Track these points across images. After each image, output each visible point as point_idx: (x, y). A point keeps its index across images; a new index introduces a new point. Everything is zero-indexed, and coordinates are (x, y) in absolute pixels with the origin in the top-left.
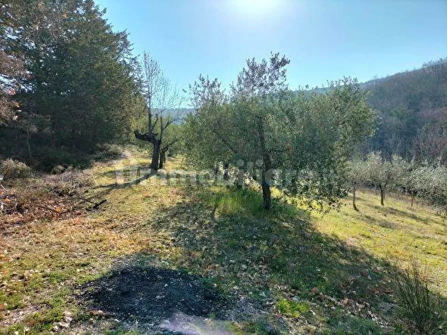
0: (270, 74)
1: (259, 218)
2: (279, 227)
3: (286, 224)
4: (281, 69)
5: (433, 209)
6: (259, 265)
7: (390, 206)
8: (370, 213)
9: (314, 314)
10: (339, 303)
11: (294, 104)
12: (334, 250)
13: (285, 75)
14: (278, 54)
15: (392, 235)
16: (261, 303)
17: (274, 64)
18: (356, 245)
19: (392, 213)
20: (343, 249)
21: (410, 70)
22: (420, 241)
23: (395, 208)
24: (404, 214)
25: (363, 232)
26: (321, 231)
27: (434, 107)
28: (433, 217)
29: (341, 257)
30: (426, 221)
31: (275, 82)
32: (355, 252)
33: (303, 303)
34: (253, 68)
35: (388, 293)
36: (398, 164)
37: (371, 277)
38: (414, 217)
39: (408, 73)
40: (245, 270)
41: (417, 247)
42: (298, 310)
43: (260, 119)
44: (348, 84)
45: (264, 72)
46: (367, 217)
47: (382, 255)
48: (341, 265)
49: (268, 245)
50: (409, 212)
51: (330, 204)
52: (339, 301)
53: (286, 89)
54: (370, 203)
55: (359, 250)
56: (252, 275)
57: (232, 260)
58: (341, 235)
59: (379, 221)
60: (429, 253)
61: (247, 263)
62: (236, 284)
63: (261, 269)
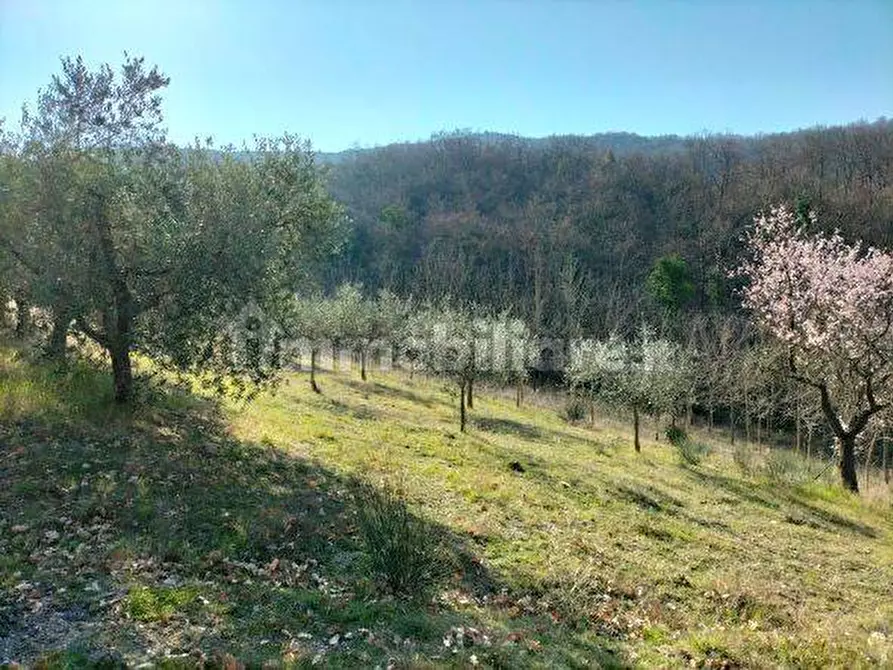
0: (122, 102)
1: (99, 423)
2: (150, 437)
3: (165, 431)
4: (149, 96)
5: (438, 382)
6: (91, 525)
7: (377, 380)
8: (341, 394)
9: (206, 602)
10: (261, 570)
11: (180, 175)
12: (262, 470)
13: (158, 108)
14: (142, 60)
15: (370, 431)
16: (88, 605)
17: (132, 79)
18: (305, 455)
19: (377, 392)
20: (280, 468)
21: (412, 142)
22: (412, 436)
23: (383, 384)
24: (396, 392)
25: (321, 431)
26: (241, 438)
27: (447, 211)
28: (439, 395)
29: (275, 482)
30: (428, 403)
31: (135, 121)
32: (302, 469)
33: (184, 586)
34: (78, 78)
35: (351, 534)
36: (388, 305)
37: (325, 511)
38: (411, 397)
39: (409, 146)
40: (55, 543)
41: (408, 447)
42: (173, 602)
43: (99, 198)
44: (292, 148)
45: (106, 93)
46: (333, 402)
47: (349, 469)
48: (273, 498)
49: (117, 478)
50: (405, 388)
51: (257, 382)
52: (261, 566)
53: (163, 139)
54: (343, 378)
55: (311, 464)
56: (72, 551)
57: (20, 524)
58: (279, 439)
59: (354, 409)
60: (425, 456)
61: (59, 527)
62: (26, 577)
63: (95, 533)
